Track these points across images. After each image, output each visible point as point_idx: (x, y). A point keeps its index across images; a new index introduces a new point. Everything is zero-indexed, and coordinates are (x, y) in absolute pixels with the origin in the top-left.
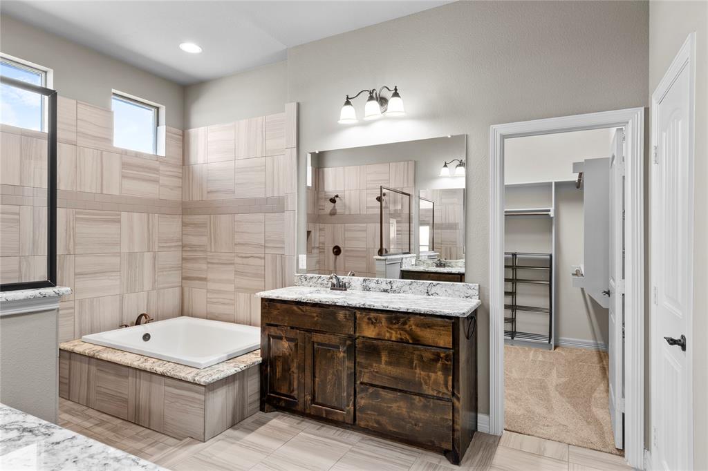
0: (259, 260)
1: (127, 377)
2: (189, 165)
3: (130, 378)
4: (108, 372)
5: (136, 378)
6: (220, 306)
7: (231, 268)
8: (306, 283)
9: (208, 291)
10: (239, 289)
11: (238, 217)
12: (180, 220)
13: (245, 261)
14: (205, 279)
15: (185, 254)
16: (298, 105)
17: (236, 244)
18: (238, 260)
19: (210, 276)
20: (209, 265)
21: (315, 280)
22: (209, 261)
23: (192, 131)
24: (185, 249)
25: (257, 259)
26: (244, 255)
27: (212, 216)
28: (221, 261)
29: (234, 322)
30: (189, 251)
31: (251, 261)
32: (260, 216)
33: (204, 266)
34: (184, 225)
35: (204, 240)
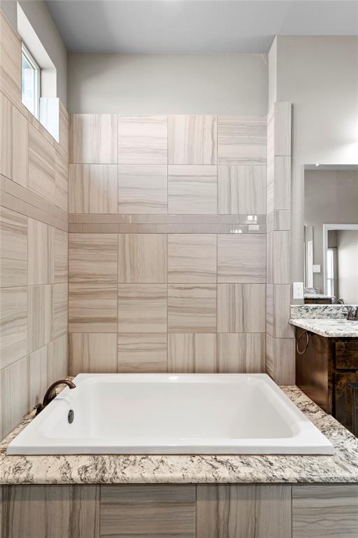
0: (208, 291)
1: (193, 503)
2: (82, 165)
3: (199, 503)
4: (132, 504)
5: (218, 499)
6: (144, 353)
7: (164, 302)
8: (307, 314)
9: (119, 335)
10: (172, 329)
11: (172, 238)
12: (66, 239)
13: (186, 293)
14: (115, 320)
15: (74, 288)
16: (292, 106)
17: (169, 273)
18: (171, 292)
19: (121, 315)
20: (120, 301)
21: (319, 311)
22: (120, 295)
23: (88, 118)
24: (71, 280)
25: (204, 290)
26: (183, 286)
27: (127, 235)
28: (142, 295)
29: (167, 372)
30: (83, 282)
31: (195, 293)
32: (211, 238)
33: (113, 303)
34: (72, 246)
35: (112, 267)
